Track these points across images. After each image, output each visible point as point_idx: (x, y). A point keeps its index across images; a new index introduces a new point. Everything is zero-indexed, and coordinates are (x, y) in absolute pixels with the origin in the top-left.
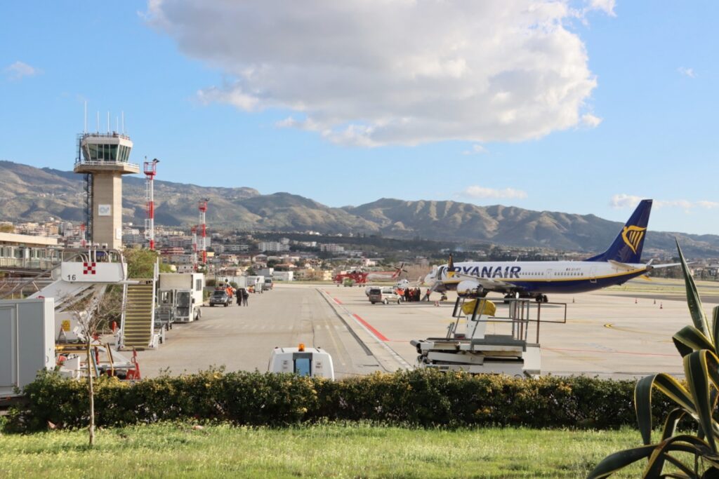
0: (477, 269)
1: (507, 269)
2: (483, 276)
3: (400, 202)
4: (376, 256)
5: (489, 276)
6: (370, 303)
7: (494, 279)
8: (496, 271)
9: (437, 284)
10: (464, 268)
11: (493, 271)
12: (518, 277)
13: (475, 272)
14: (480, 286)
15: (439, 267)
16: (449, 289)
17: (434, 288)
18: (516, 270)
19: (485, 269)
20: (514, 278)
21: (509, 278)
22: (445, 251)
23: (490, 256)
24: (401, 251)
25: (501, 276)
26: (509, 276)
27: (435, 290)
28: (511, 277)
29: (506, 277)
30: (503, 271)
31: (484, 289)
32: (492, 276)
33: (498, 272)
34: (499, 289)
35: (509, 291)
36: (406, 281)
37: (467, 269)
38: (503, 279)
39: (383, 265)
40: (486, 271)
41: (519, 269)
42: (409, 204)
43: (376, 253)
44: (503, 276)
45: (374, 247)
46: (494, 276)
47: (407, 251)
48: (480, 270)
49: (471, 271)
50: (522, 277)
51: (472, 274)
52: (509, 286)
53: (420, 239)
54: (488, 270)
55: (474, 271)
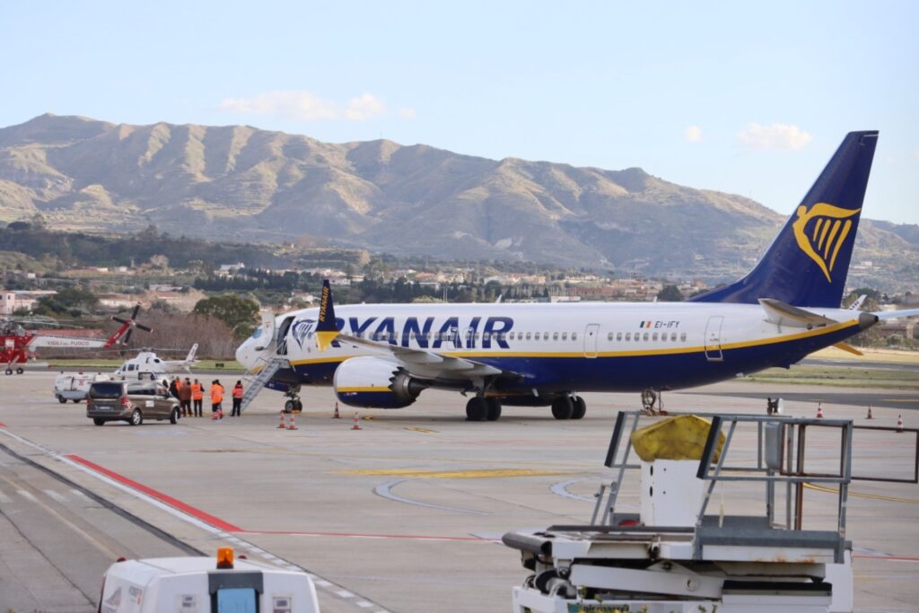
0: (389, 323)
1: (475, 324)
2: (405, 343)
3: (97, 127)
4: (31, 285)
5: (424, 343)
6: (91, 421)
7: (437, 350)
8: (444, 329)
9: (276, 367)
10: (354, 322)
11: (435, 329)
12: (503, 345)
13: (385, 332)
14: (400, 372)
15: (280, 320)
16: (308, 382)
17: (266, 379)
18: (499, 326)
19: (411, 324)
20: (495, 349)
21: (479, 350)
22: (231, 271)
23: (360, 285)
24: (104, 270)
25: (458, 344)
26: (479, 343)
27: (267, 385)
28: (486, 344)
29: (470, 344)
30: (463, 330)
31: (412, 380)
32: (431, 342)
33: (449, 333)
34: (453, 380)
35: (480, 384)
36: (154, 356)
37: (360, 324)
38: (464, 350)
39: (58, 310)
40: (416, 329)
41: (509, 324)
42: (124, 134)
43: (32, 276)
44: (464, 344)
45: (23, 257)
46: (437, 344)
47: (123, 269)
48: (399, 328)
49: (373, 328)
50: (517, 348)
51: (375, 337)
52: (480, 372)
53: (160, 234)
54: (421, 326)
55: (380, 329)
